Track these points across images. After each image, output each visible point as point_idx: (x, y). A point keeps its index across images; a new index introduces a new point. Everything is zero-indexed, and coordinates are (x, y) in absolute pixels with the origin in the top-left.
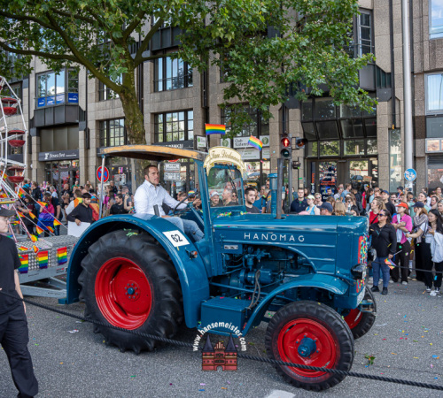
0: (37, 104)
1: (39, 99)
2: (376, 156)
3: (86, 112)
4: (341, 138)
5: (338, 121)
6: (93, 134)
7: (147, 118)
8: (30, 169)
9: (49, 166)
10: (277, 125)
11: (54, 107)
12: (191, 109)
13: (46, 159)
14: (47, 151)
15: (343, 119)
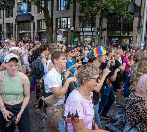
0: (17, 14)
1: (18, 12)
2: (132, 37)
3: (34, 17)
4: (120, 30)
5: (120, 23)
6: (36, 25)
7: (54, 20)
8: (15, 36)
9: (21, 35)
10: (98, 24)
11: (23, 15)
12: (69, 17)
13: (20, 33)
14: (21, 30)
15: (121, 23)
